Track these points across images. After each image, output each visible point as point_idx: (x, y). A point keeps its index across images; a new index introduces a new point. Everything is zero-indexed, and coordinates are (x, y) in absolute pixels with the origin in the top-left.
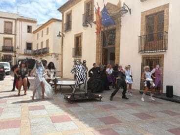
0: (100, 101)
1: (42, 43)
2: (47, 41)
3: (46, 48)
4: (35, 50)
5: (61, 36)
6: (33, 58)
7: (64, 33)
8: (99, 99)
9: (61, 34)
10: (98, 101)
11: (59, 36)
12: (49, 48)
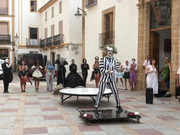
0: (138, 122)
1: (53, 27)
2: (61, 23)
3: (59, 35)
4: (42, 39)
5: (80, 15)
6: (39, 53)
7: (86, 10)
8: (135, 120)
9: (81, 12)
10: (134, 122)
11: (78, 14)
12: (63, 35)
